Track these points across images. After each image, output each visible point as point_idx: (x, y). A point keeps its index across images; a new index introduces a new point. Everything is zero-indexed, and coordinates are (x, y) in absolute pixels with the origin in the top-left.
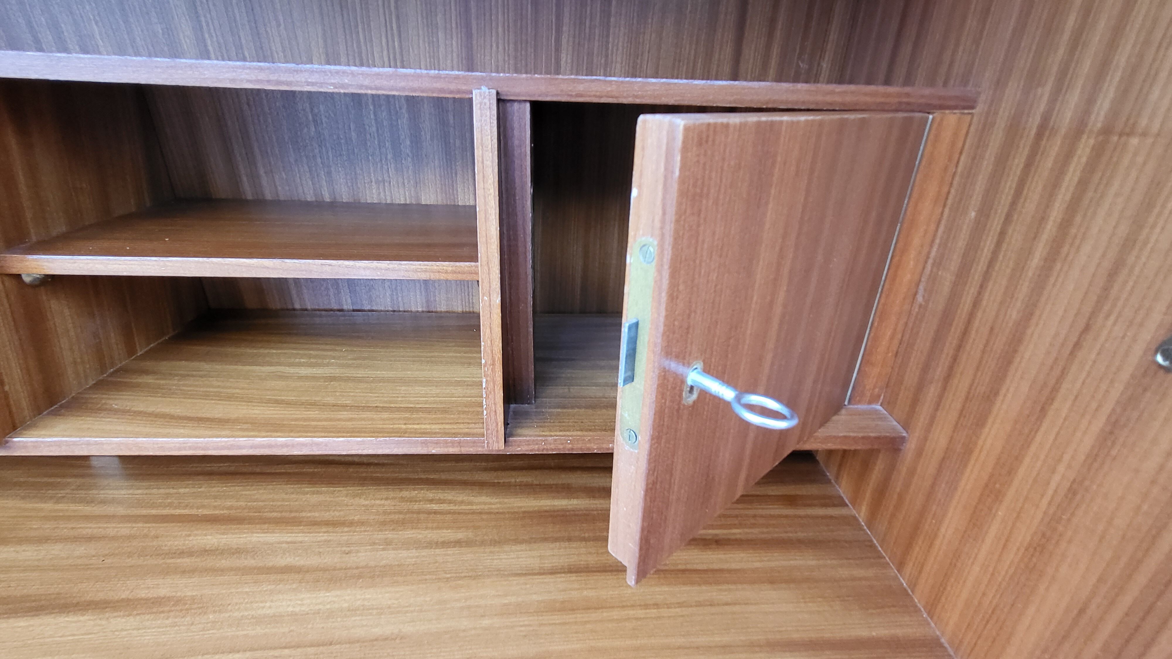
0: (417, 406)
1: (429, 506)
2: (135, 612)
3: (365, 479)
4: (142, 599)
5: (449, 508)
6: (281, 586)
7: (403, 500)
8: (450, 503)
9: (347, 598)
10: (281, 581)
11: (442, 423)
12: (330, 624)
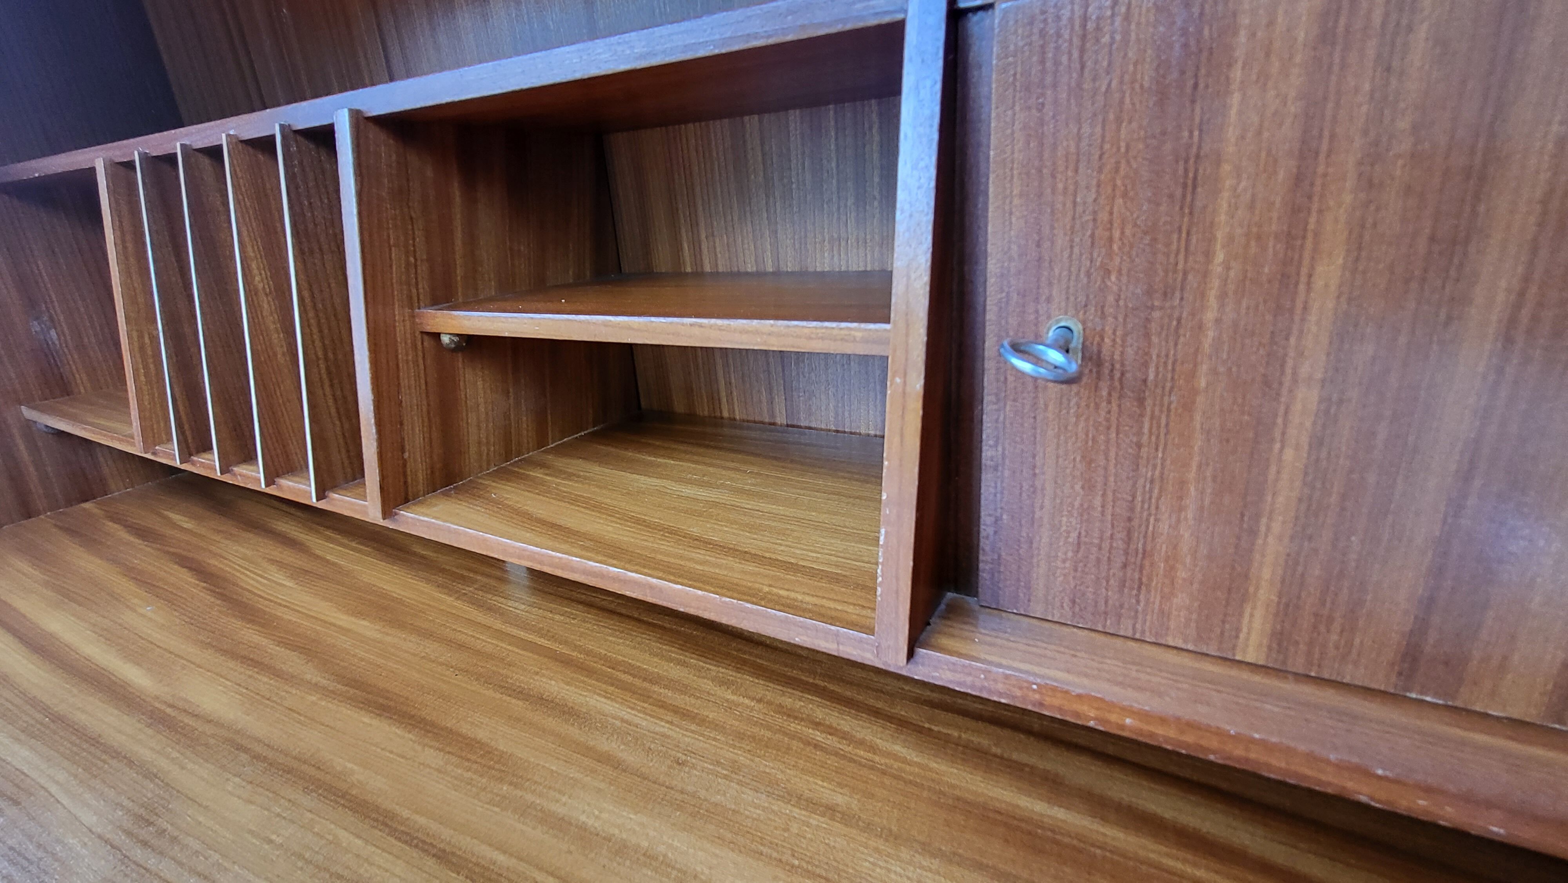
0: (801, 563)
1: (811, 731)
2: (448, 749)
3: (745, 662)
4: (460, 735)
5: (839, 746)
6: (589, 778)
7: (781, 709)
8: (843, 738)
9: (652, 833)
10: (593, 771)
11: (824, 598)
12: (615, 864)
